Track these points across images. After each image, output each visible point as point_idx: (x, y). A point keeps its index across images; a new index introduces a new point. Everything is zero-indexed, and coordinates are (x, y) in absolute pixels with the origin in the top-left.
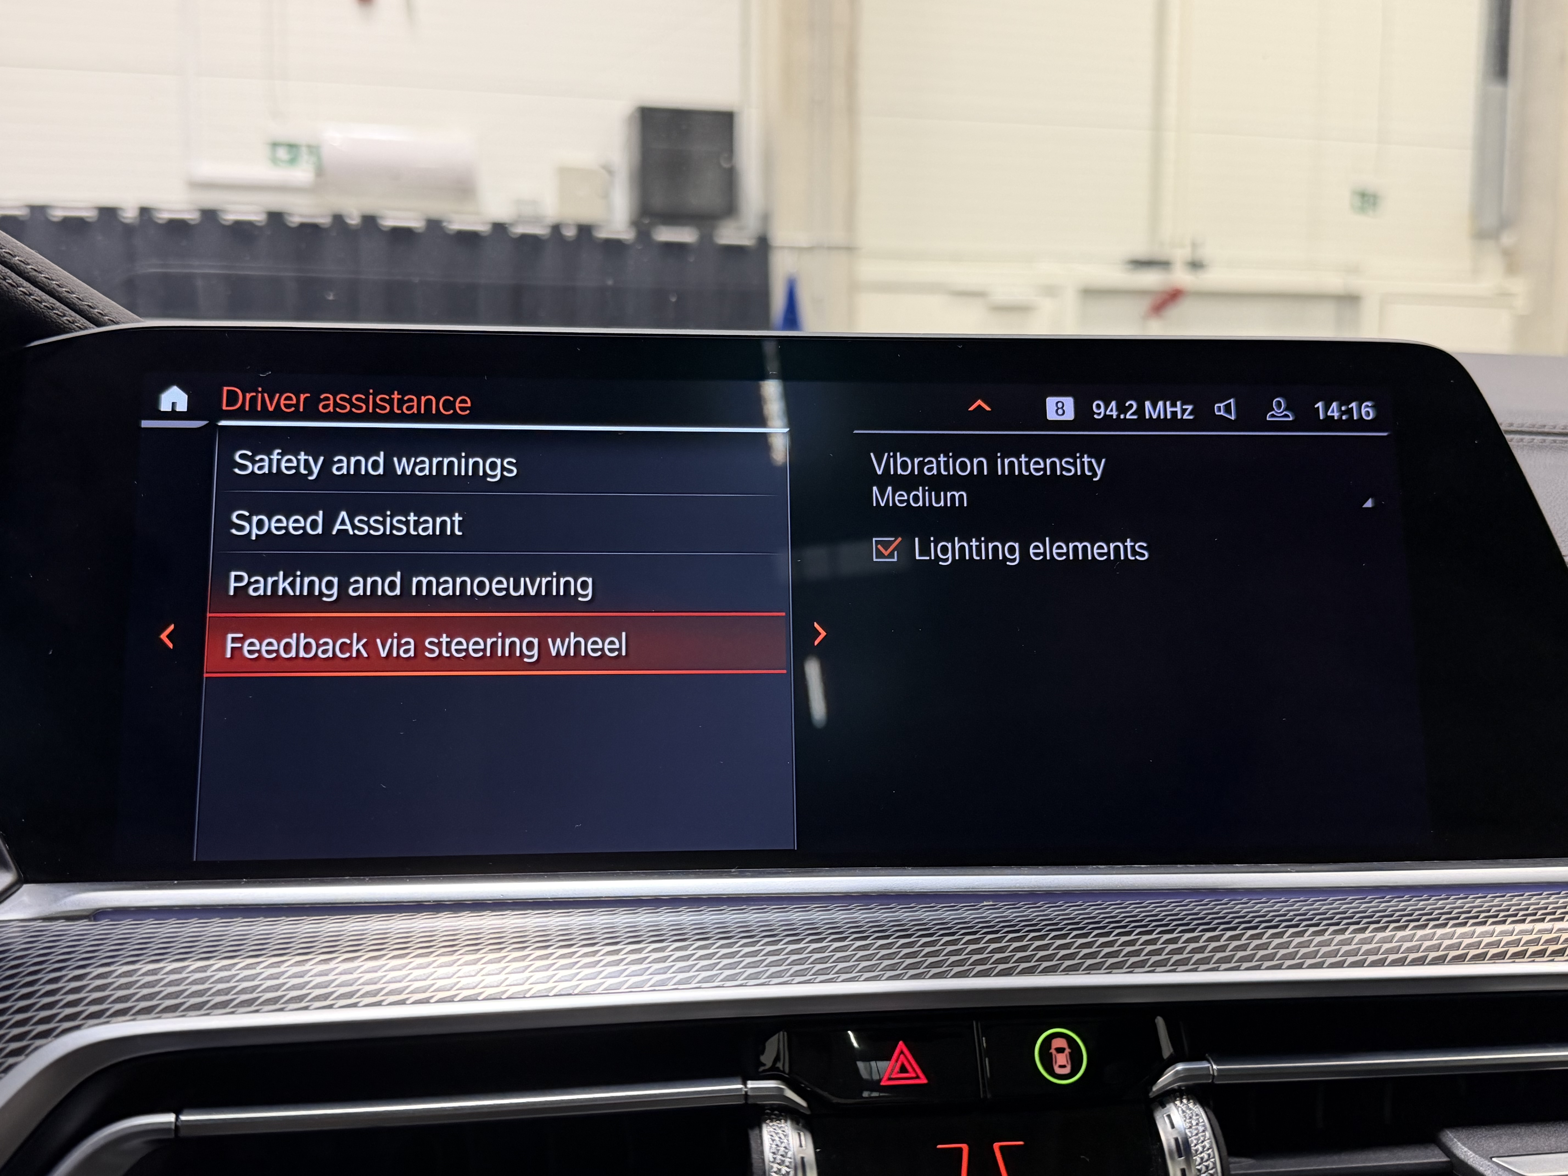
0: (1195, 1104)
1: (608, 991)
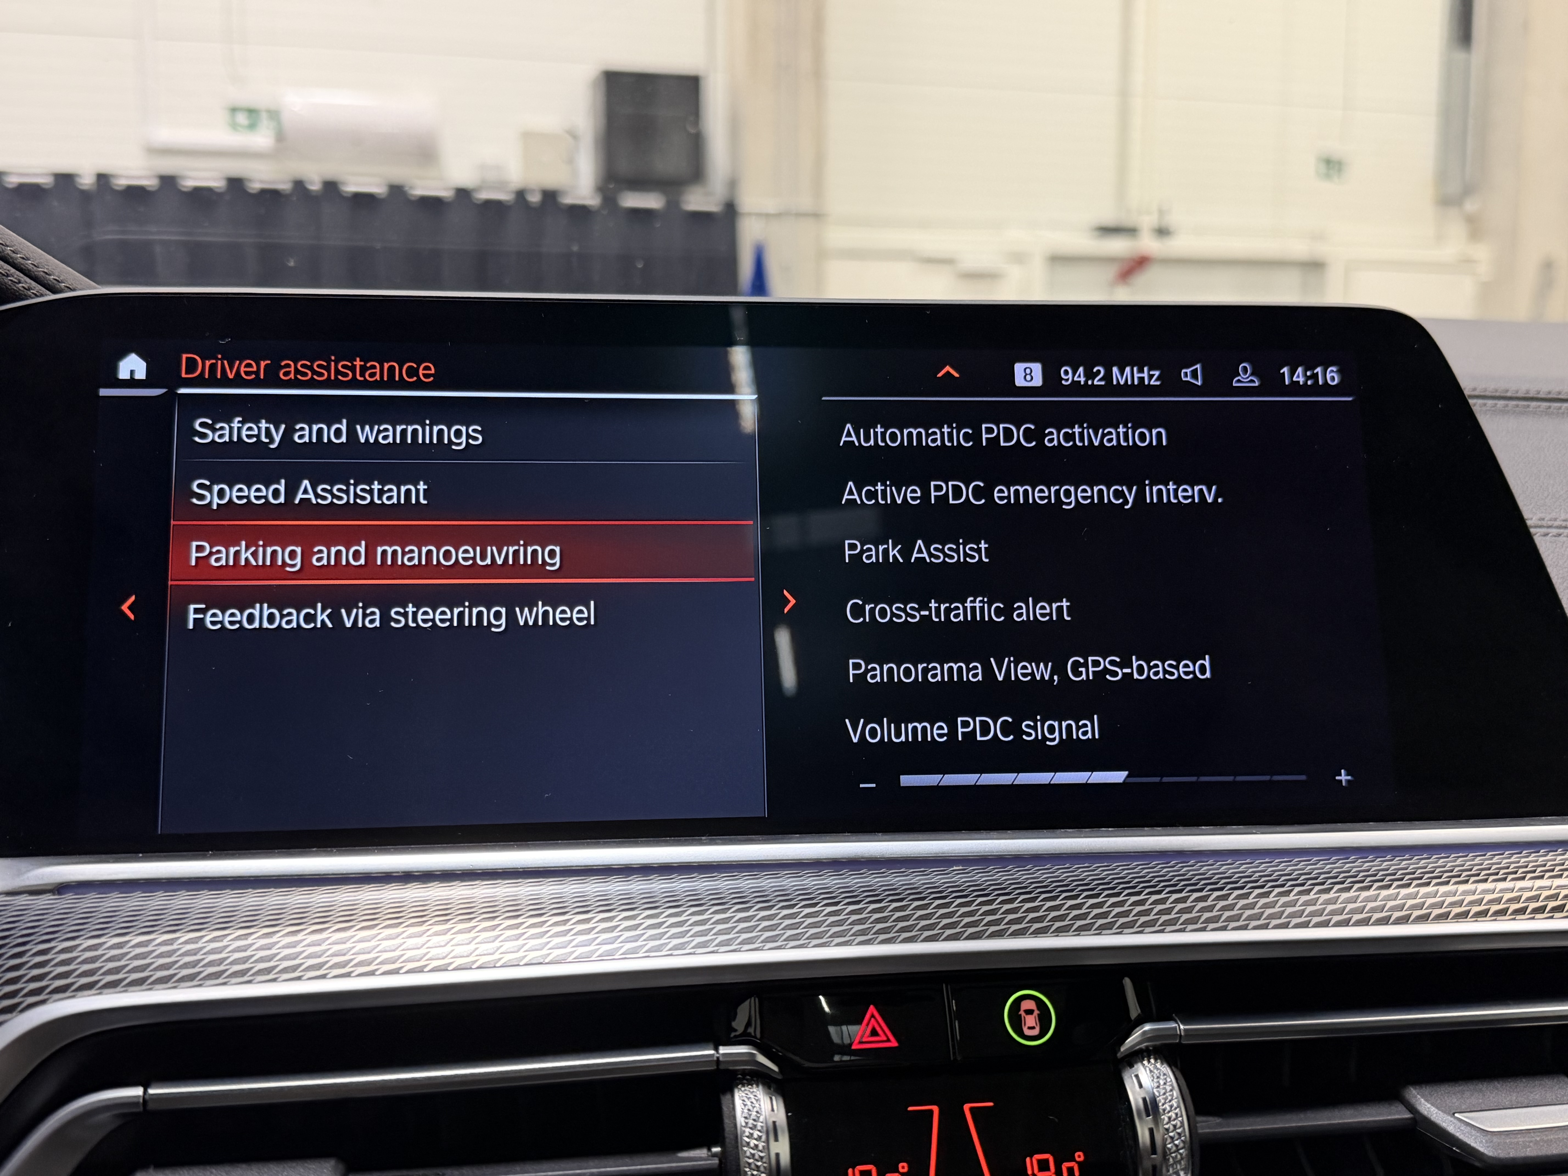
0: (1162, 1064)
1: (579, 960)
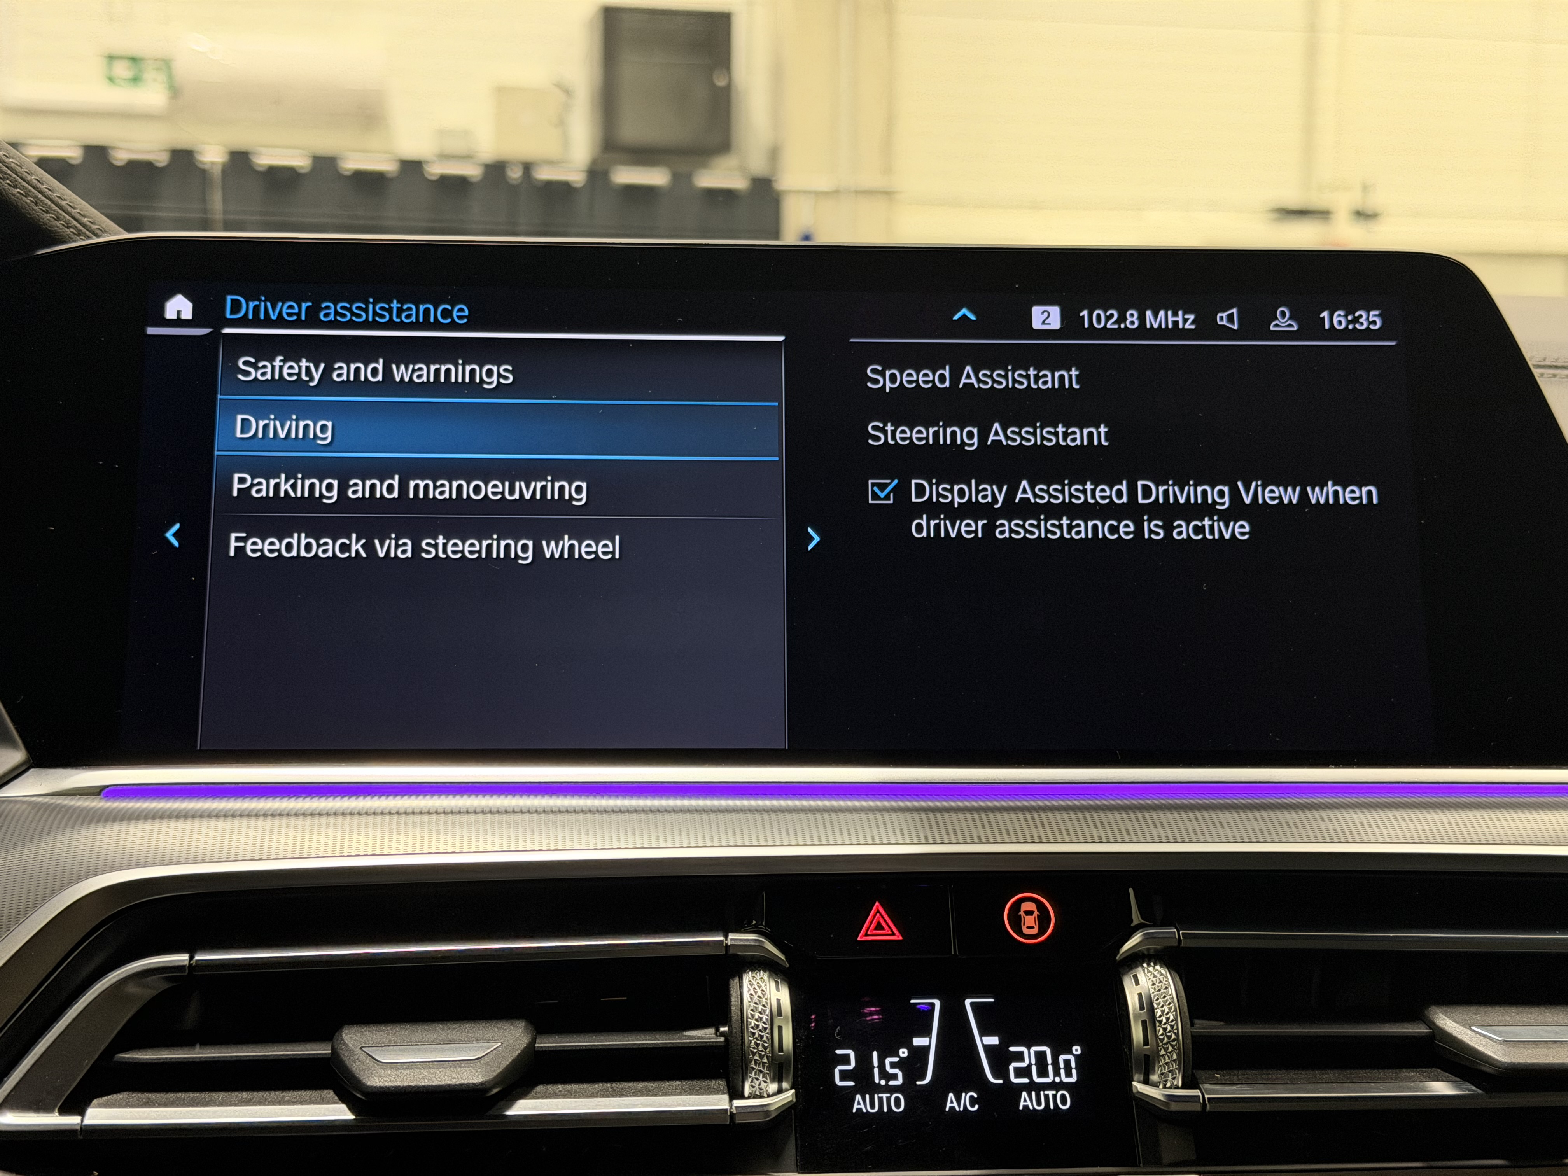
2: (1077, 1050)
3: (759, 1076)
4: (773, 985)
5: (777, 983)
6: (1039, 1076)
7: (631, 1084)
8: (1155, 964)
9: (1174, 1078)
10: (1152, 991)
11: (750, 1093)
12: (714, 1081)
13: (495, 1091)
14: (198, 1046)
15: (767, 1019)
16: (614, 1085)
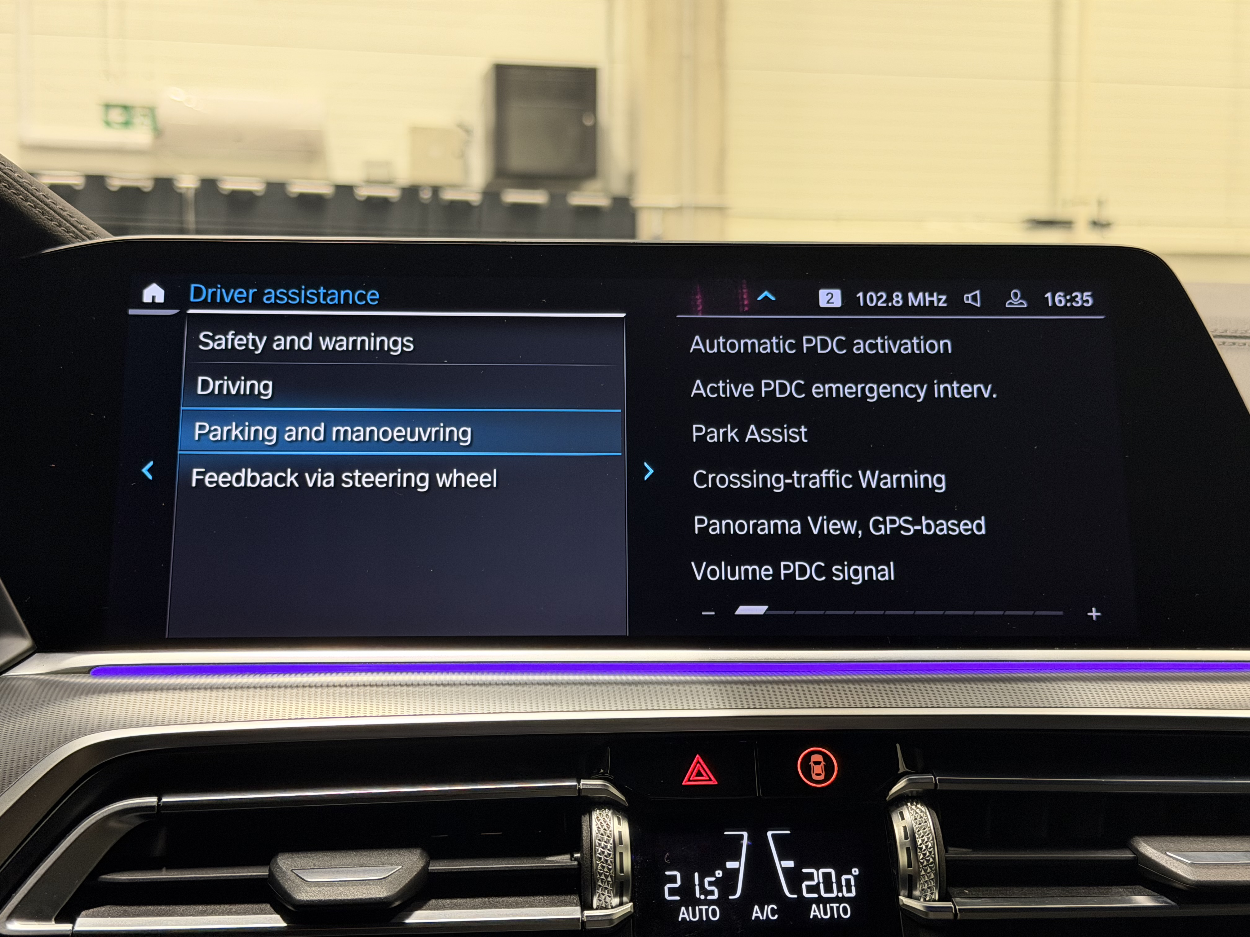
2: (855, 871)
3: (605, 892)
4: (616, 820)
5: (619, 819)
6: (826, 892)
7: (504, 899)
8: (917, 803)
9: (932, 894)
10: (914, 825)
11: (598, 906)
12: (569, 897)
13: (397, 903)
14: (164, 869)
15: (611, 847)
16: (491, 899)
